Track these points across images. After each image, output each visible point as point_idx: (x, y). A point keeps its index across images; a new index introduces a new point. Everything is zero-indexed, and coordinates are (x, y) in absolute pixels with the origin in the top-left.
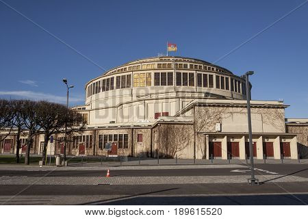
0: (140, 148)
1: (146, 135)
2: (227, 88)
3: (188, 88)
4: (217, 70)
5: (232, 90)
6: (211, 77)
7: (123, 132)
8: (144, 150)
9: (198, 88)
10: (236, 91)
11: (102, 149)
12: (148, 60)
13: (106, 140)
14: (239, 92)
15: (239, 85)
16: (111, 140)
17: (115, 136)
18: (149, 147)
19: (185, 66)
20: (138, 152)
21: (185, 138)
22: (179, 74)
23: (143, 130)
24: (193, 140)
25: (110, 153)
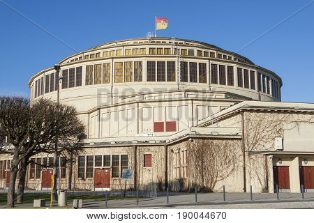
0: (148, 176)
1: (158, 155)
2: (253, 87)
3: (198, 86)
4: (235, 59)
5: (259, 90)
6: (230, 69)
7: (120, 152)
8: (155, 180)
9: (212, 85)
10: (264, 91)
11: (83, 179)
12: (132, 42)
13: (90, 164)
14: (268, 92)
15: (268, 83)
16: (98, 164)
17: (107, 158)
18: (162, 175)
19: (191, 52)
20: (146, 183)
21: (229, 161)
22: (184, 65)
23: (152, 148)
24: (241, 164)
25: (98, 185)
